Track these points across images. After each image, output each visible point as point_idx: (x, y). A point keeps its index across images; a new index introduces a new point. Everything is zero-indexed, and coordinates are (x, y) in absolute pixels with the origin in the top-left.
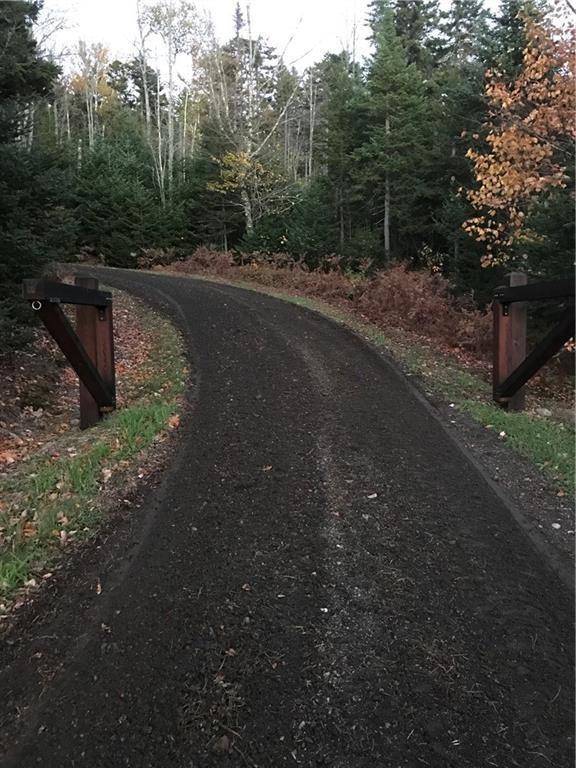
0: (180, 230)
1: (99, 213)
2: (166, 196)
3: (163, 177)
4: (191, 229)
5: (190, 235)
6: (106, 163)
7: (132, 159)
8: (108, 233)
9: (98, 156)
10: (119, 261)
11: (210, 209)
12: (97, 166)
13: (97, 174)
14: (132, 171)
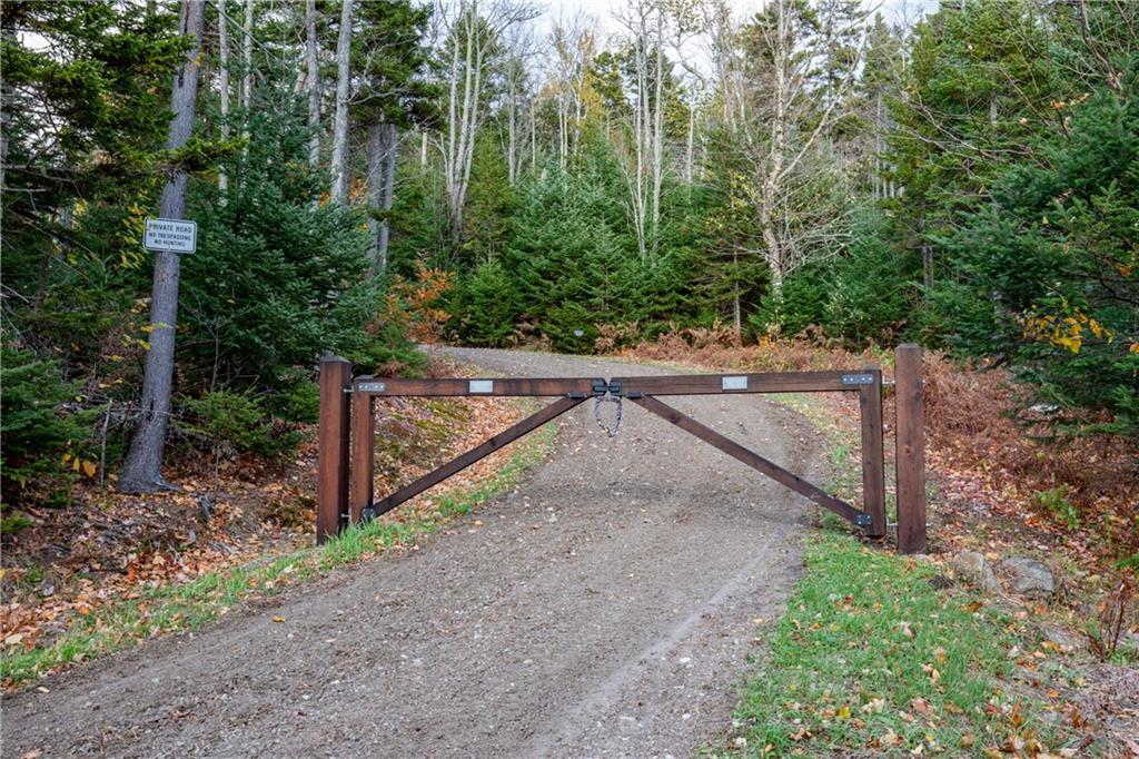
0: (662, 294)
1: (545, 274)
2: (646, 244)
3: (642, 215)
4: (683, 291)
5: (679, 302)
6: (559, 202)
7: (599, 193)
8: (558, 302)
9: (550, 191)
10: (570, 343)
11: (713, 260)
12: (547, 208)
13: (547, 219)
14: (598, 210)
